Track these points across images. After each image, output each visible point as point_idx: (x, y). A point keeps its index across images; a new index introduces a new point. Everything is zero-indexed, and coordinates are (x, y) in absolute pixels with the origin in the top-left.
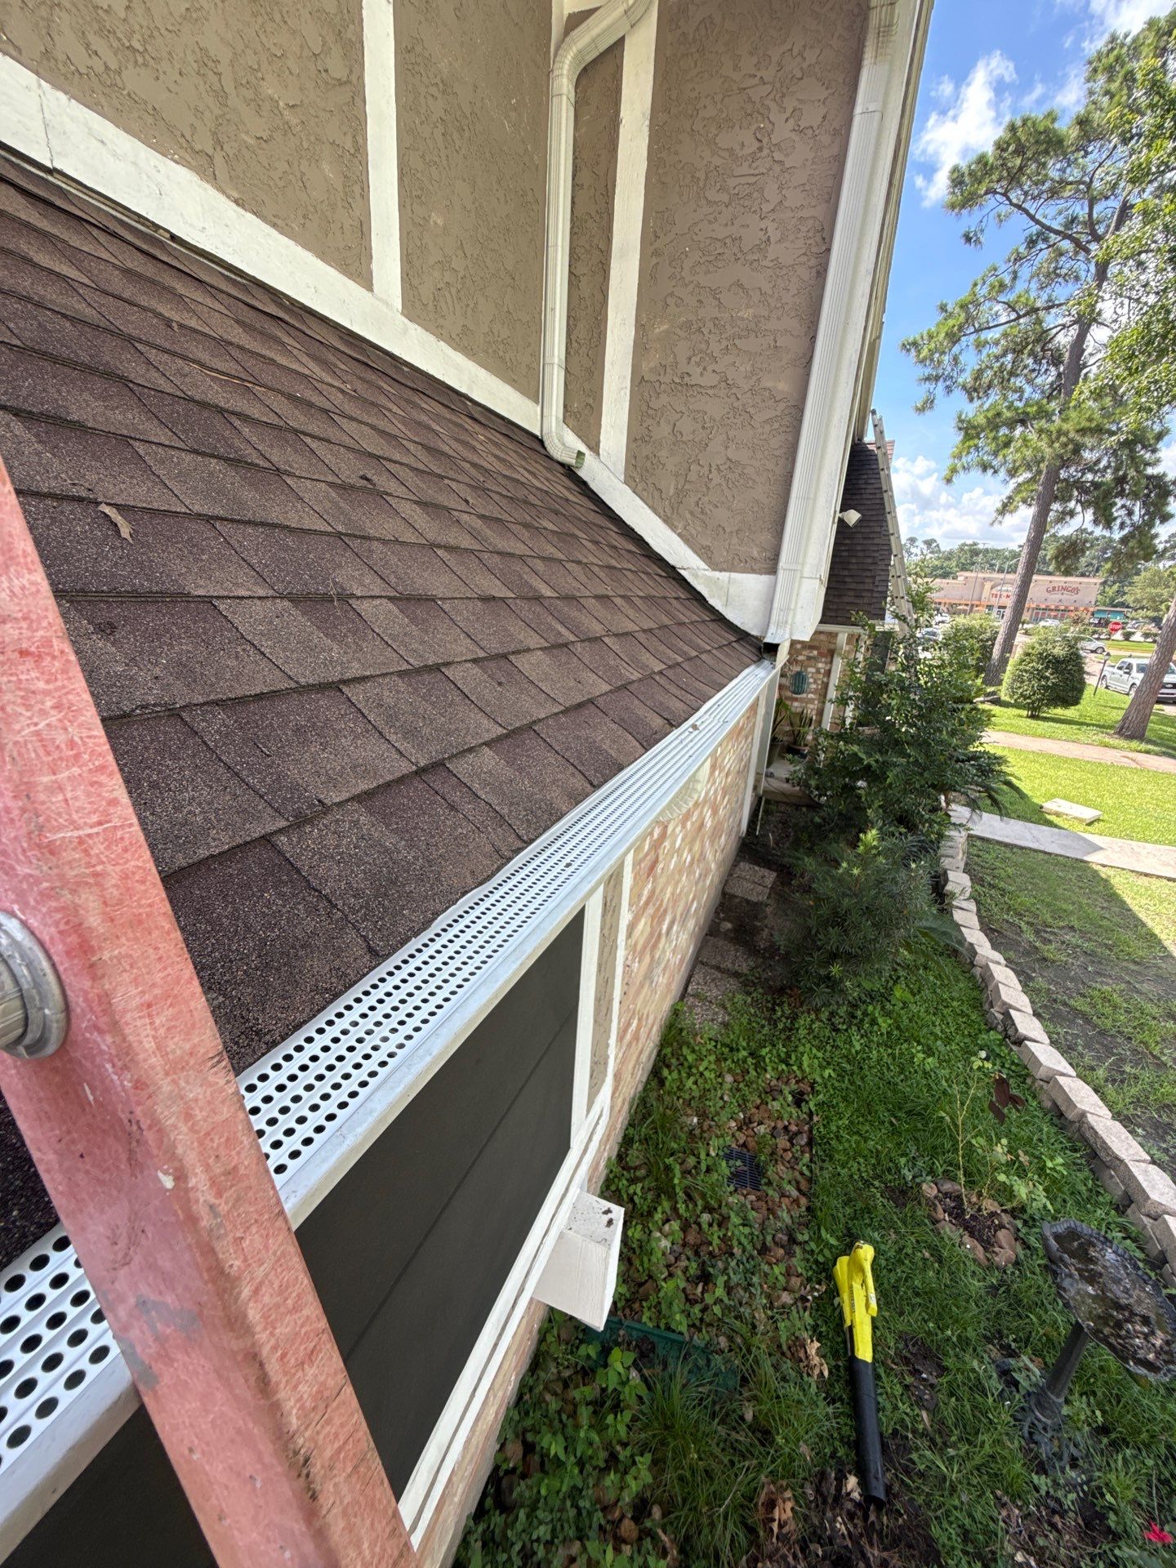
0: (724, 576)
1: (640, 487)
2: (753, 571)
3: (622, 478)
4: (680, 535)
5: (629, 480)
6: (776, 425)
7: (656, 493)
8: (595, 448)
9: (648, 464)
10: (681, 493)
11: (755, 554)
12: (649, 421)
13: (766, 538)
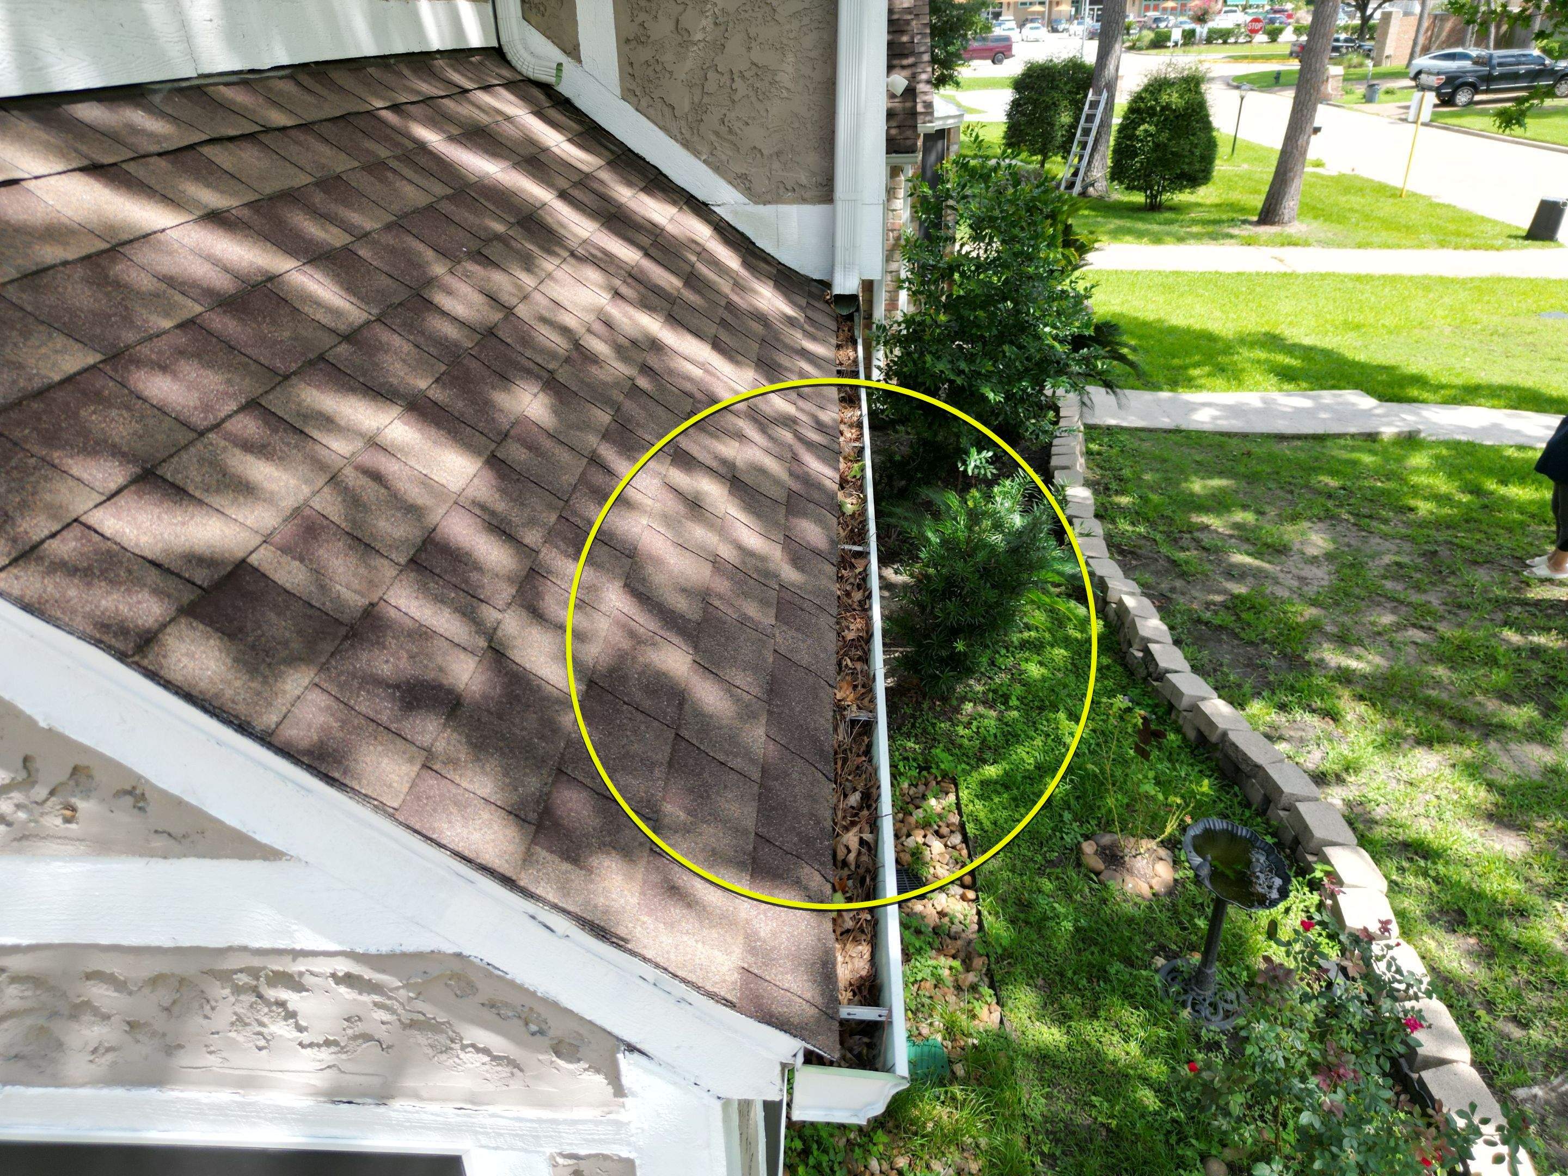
0: (770, 209)
1: (644, 103)
2: (804, 201)
3: (618, 91)
4: (705, 162)
5: (628, 94)
6: (806, 20)
7: (667, 111)
8: (573, 51)
9: (650, 72)
10: (700, 109)
11: (804, 181)
12: (642, 16)
13: (812, 159)
